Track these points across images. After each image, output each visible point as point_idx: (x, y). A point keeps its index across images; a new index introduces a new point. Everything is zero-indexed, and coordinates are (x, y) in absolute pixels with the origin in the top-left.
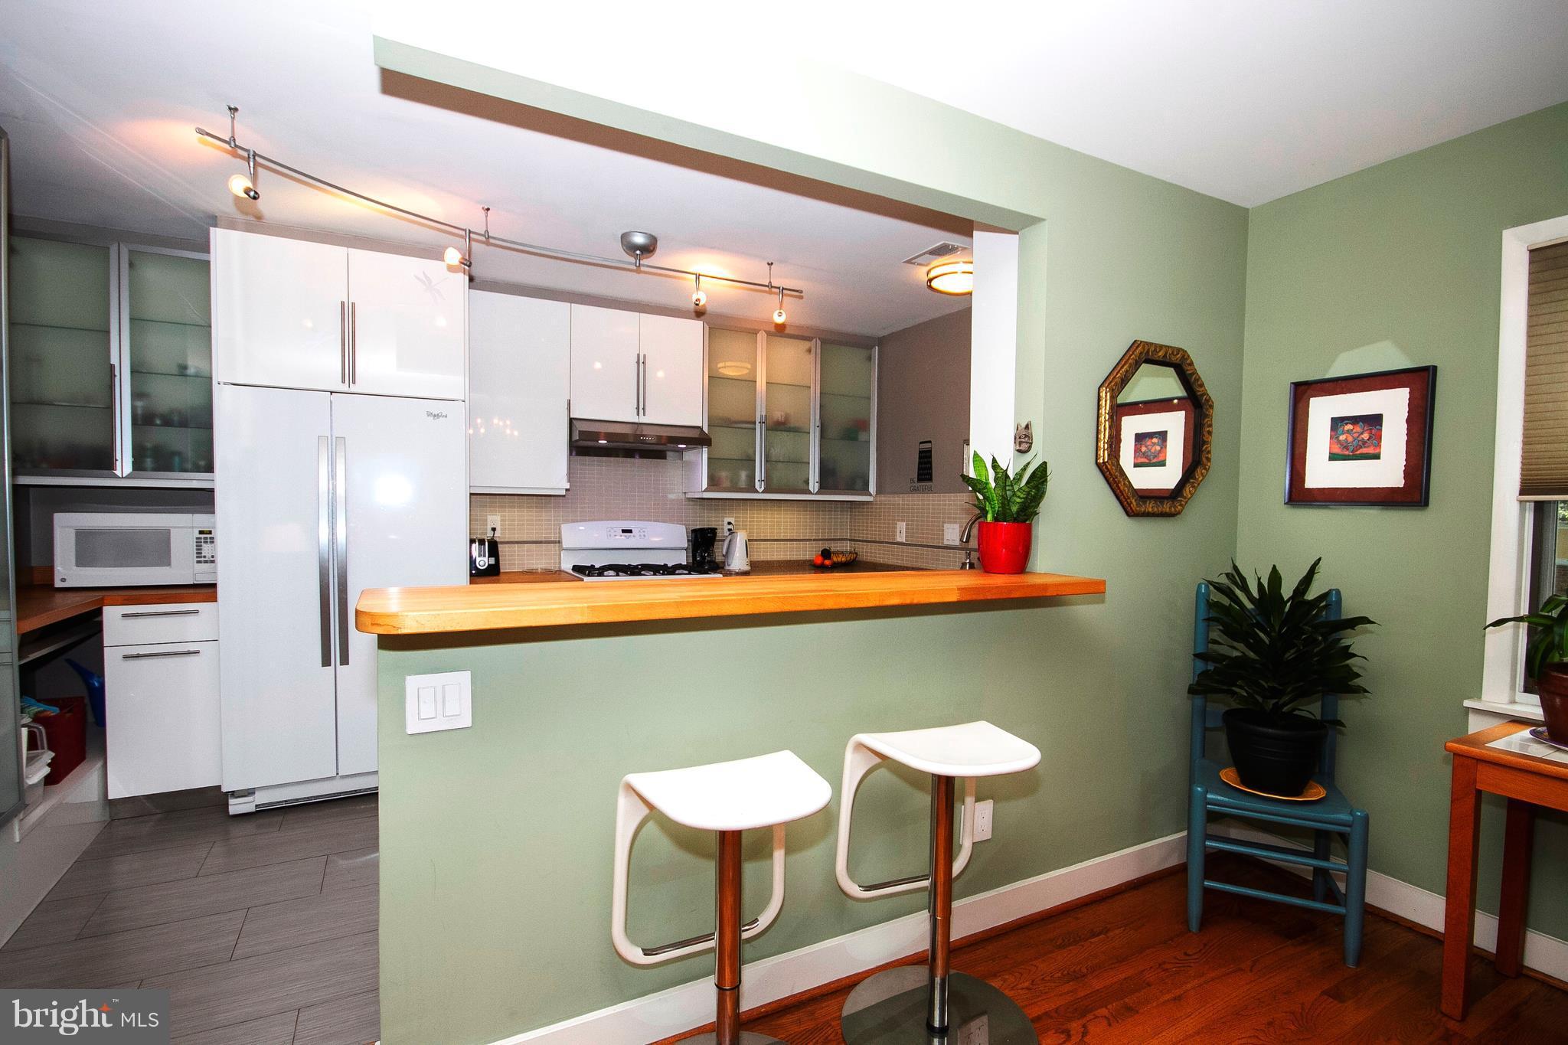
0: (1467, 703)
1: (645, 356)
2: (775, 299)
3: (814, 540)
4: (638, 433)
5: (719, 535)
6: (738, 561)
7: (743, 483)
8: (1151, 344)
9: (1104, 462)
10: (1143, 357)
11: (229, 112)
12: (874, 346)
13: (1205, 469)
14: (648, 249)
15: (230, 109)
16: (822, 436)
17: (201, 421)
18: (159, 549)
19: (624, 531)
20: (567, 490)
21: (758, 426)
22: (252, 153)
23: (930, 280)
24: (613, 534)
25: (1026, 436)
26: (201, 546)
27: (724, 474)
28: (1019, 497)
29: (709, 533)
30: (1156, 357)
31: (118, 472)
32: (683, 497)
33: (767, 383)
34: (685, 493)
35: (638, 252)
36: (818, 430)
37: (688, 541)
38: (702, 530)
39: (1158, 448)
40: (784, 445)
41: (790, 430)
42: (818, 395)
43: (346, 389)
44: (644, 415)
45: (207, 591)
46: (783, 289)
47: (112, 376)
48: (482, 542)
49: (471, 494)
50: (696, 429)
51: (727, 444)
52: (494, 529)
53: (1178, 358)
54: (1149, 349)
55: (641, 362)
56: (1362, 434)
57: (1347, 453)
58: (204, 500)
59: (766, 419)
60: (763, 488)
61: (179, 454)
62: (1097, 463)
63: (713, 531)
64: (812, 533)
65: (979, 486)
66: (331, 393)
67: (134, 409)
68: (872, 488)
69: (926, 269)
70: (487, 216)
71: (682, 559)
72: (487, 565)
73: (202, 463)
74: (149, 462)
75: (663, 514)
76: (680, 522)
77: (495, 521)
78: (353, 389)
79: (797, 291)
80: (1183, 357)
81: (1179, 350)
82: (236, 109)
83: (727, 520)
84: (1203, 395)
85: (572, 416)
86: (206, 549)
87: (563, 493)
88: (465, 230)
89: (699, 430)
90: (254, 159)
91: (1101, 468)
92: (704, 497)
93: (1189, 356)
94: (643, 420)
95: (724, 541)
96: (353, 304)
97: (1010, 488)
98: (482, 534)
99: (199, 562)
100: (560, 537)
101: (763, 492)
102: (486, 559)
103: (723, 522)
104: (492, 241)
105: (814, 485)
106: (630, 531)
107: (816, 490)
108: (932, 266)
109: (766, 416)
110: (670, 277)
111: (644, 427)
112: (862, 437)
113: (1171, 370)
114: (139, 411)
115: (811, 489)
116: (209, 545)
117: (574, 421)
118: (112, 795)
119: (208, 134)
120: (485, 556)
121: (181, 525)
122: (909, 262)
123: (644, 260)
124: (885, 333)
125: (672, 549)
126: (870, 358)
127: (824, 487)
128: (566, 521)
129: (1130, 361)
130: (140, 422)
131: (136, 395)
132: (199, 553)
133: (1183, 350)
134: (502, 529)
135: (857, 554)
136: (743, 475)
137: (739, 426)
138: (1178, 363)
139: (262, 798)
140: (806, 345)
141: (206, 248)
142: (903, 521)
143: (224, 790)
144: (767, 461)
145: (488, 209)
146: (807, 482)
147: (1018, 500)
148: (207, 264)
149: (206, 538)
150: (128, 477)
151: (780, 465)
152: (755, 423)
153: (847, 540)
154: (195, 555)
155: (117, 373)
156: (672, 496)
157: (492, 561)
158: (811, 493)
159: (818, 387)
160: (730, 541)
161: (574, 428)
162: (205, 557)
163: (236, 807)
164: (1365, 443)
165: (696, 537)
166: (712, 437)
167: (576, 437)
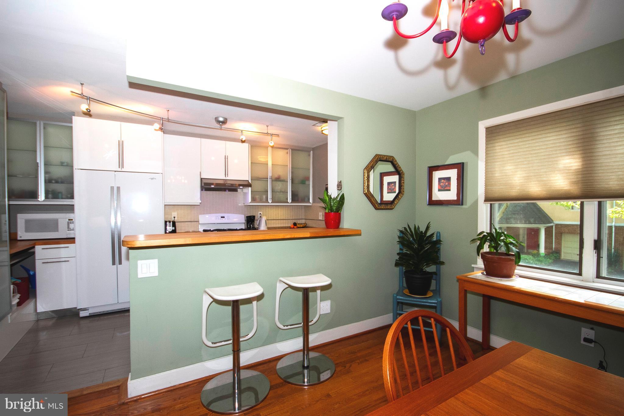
0: (473, 266)
1: (227, 156)
2: (270, 137)
3: (292, 219)
4: (226, 183)
5: (256, 218)
6: (263, 227)
7: (264, 200)
8: (381, 155)
9: (366, 193)
10: (379, 159)
11: (81, 85)
12: (311, 151)
13: (402, 194)
14: (224, 122)
15: (81, 84)
16: (292, 182)
17: (69, 181)
18: (54, 226)
19: (222, 217)
20: (200, 203)
21: (269, 180)
22: (88, 97)
23: (322, 131)
24: (217, 218)
25: (340, 185)
26: (69, 225)
27: (257, 197)
28: (335, 204)
29: (252, 217)
30: (383, 159)
31: (39, 200)
32: (243, 205)
33: (272, 164)
34: (244, 203)
35: (221, 123)
36: (291, 181)
37: (245, 220)
38: (250, 217)
39: (394, 187)
40: (279, 186)
41: (281, 181)
42: (291, 168)
43: (121, 170)
44: (228, 176)
45: (72, 240)
46: (272, 134)
47: (38, 166)
48: (170, 222)
49: (165, 205)
50: (246, 181)
51: (258, 186)
52: (174, 217)
53: (391, 159)
54: (380, 157)
55: (226, 158)
56: (446, 183)
57: (442, 189)
58: (71, 209)
59: (272, 177)
60: (271, 201)
61: (61, 193)
62: (364, 193)
63: (254, 217)
64: (291, 217)
65: (324, 201)
66: (115, 171)
67: (45, 177)
68: (311, 201)
69: (321, 127)
70: (168, 113)
71: (243, 227)
72: (171, 230)
73: (69, 196)
74: (50, 196)
75: (236, 211)
76: (242, 214)
77: (175, 215)
78: (123, 170)
79: (277, 135)
80: (393, 159)
81: (391, 157)
82: (83, 84)
83: (259, 213)
84: (401, 171)
85: (202, 177)
86: (71, 226)
87: (199, 204)
88: (161, 118)
89: (248, 182)
90: (89, 99)
91: (366, 194)
92: (250, 205)
93: (395, 158)
94: (227, 178)
95: (257, 220)
96: (123, 141)
97: (333, 202)
98: (170, 219)
99: (68, 230)
100: (199, 219)
101: (271, 203)
102: (171, 228)
103: (257, 214)
104: (170, 121)
105: (290, 200)
106: (224, 217)
107: (291, 202)
108: (322, 126)
109: (272, 176)
110: (234, 131)
111: (228, 181)
112: (307, 183)
113: (390, 163)
114: (47, 178)
115: (289, 201)
116: (72, 224)
117: (202, 179)
118: (39, 311)
119: (74, 93)
120: (171, 227)
121: (62, 218)
122: (314, 125)
123: (223, 126)
124: (314, 146)
125: (239, 223)
126: (309, 155)
127: (293, 200)
128: (201, 214)
129: (374, 161)
130: (47, 182)
131: (46, 173)
132: (68, 227)
133: (393, 157)
134: (177, 217)
135: (306, 224)
136: (264, 197)
137: (263, 180)
138: (391, 160)
139: (91, 311)
140: (286, 151)
141: (71, 122)
142: (321, 212)
143: (78, 308)
144: (272, 192)
145: (168, 111)
146: (287, 199)
147: (335, 205)
148: (71, 127)
149: (71, 222)
150: (44, 201)
151: (278, 193)
152: (268, 179)
153: (303, 219)
154: (67, 228)
155: (39, 165)
156: (240, 205)
157: (174, 228)
158: (288, 203)
159: (291, 165)
160: (260, 220)
161: (202, 182)
162: (70, 228)
163: (82, 314)
164: (447, 186)
165: (248, 219)
166: (252, 184)
167: (203, 185)
